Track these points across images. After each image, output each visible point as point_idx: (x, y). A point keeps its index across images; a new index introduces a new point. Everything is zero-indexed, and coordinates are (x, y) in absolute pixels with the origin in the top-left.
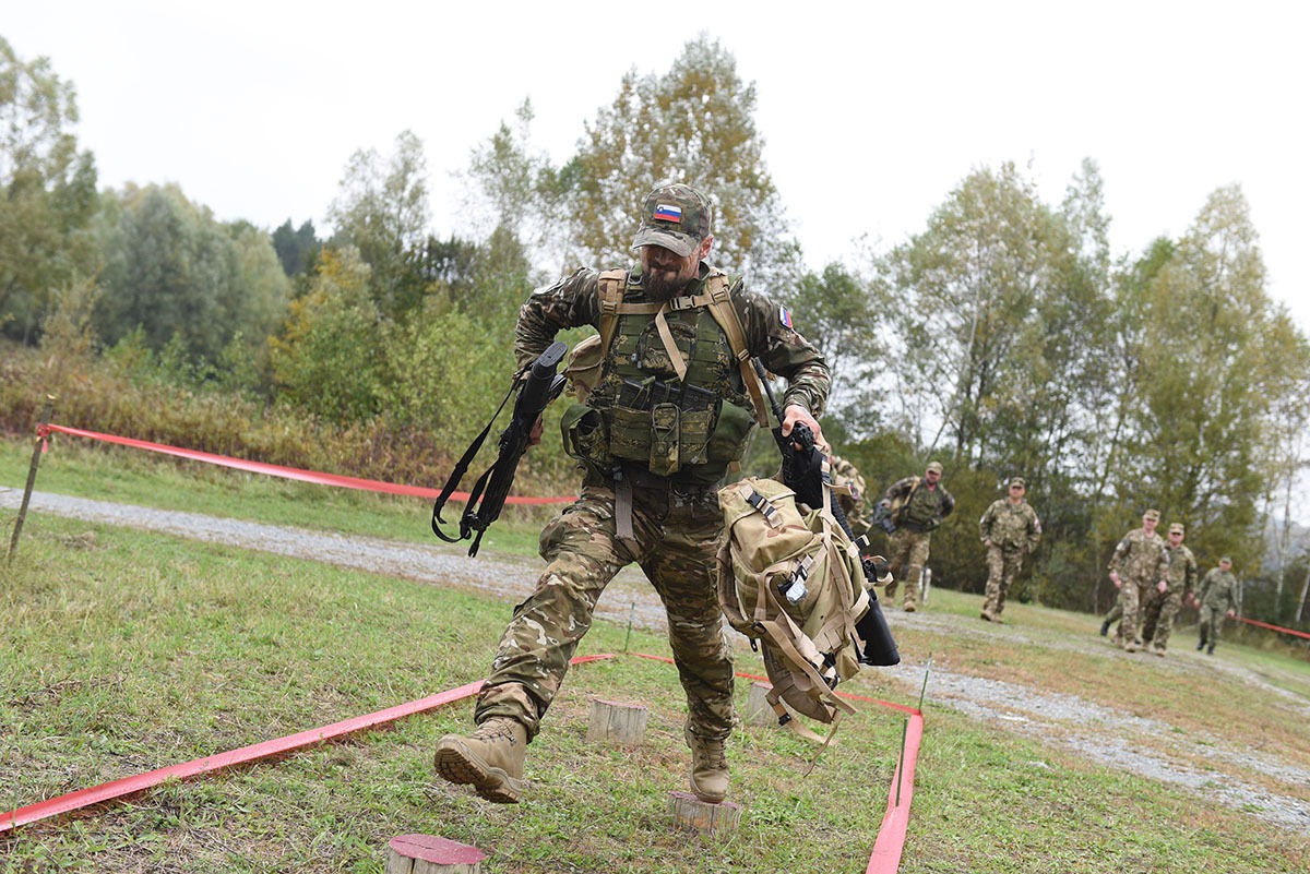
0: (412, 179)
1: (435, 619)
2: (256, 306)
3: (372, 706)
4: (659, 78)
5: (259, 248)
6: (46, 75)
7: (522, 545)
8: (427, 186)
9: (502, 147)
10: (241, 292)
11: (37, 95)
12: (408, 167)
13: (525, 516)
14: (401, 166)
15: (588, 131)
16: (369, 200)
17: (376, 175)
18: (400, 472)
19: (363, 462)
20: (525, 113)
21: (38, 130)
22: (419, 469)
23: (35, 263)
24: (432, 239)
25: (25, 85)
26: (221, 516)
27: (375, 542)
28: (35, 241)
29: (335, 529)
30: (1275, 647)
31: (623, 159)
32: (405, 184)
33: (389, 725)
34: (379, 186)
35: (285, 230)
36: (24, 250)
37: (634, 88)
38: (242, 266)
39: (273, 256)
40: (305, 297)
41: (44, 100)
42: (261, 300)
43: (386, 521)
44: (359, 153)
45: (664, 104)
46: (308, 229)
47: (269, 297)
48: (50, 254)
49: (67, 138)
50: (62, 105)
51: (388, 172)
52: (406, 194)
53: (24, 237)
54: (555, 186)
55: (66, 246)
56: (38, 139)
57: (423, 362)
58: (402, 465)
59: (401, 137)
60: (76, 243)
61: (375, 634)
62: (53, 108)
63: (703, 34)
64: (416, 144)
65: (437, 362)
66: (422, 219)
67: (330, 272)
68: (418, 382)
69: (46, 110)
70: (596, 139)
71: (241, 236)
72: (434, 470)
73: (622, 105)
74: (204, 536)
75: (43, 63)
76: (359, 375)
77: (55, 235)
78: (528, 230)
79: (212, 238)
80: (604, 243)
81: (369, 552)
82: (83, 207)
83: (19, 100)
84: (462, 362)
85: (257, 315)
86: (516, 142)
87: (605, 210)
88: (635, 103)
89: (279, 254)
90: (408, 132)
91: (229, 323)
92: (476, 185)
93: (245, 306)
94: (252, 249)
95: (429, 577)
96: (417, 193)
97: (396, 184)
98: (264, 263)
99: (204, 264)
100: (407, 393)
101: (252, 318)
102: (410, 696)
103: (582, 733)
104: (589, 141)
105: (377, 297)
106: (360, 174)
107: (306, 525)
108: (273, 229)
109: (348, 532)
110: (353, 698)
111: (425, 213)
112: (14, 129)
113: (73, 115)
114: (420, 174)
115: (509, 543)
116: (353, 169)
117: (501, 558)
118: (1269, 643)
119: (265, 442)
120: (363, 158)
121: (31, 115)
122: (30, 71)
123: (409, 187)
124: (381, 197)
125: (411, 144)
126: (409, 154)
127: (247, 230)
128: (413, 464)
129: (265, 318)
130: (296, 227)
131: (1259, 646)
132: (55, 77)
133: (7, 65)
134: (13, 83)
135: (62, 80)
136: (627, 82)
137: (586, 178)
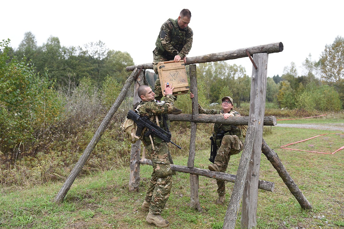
0: (294, 69)
1: (309, 132)
2: (272, 89)
3: (305, 139)
4: (332, 44)
5: (271, 81)
6: (241, 67)
7: (319, 122)
8: (297, 69)
9: (307, 61)
10: (270, 88)
11: (240, 70)
12: (293, 67)
13: (319, 118)
14: (292, 67)
15: (321, 56)
16: (288, 73)
17: (288, 69)
18: (301, 115)
19: (296, 114)
20: (310, 56)
21: (241, 74)
22: (304, 114)
23: (244, 91)
24: (298, 77)
25: (239, 69)
26: (282, 124)
27: (300, 124)
28: (243, 89)
29: (295, 123)
31: (328, 59)
33: (307, 140)
34: (289, 71)
35: (274, 77)
36: (242, 90)
38: (269, 84)
39: (274, 81)
40: (281, 89)
41: (241, 70)
42: (273, 88)
43: (301, 121)
44: (285, 67)
45: (333, 49)
46: (278, 76)
47: (274, 87)
48: (245, 90)
49: (245, 74)
50: (244, 71)
51: (290, 69)
52: (294, 71)
53: (242, 88)
54: (317, 65)
55: (247, 89)
56: (241, 76)
57: (301, 99)
58: (301, 114)
59: (291, 63)
60: (248, 88)
61: (304, 134)
62: (243, 71)
63: (338, 36)
65: (304, 99)
66: (297, 74)
67: (284, 85)
68: (301, 102)
69: (242, 72)
70: (323, 57)
71: (268, 79)
72: (306, 114)
73: (326, 50)
74: (282, 126)
75: (240, 66)
76: (292, 100)
77: (245, 87)
78: (314, 72)
80: (327, 72)
81: (300, 126)
82: (248, 83)
83: (238, 71)
84: (307, 98)
85: (273, 91)
86: (309, 59)
87: (326, 67)
88: (328, 50)
89: (275, 81)
90: (292, 62)
91: (269, 92)
92: (304, 67)
93: (271, 90)
94: (270, 81)
95: (307, 128)
97: (292, 70)
98: (273, 83)
100: (300, 104)
101: (272, 91)
102: (308, 138)
103: (323, 140)
104: (321, 57)
105: (292, 87)
106: (286, 70)
107: (292, 123)
108: (273, 77)
109: (297, 123)
110: (303, 139)
111: (297, 73)
112: (238, 75)
113: (245, 71)
114: (295, 68)
115: (317, 122)
116: (285, 70)
117: (316, 124)
119: (284, 114)
121: (240, 73)
122: (239, 67)
124: (290, 73)
125: (293, 64)
126: (293, 65)
127: (269, 78)
128: (303, 113)
129: (274, 91)
130: (276, 76)
132: (242, 67)
133: (236, 67)
134: (237, 69)
135: (243, 67)
136: (326, 47)
137: (322, 63)
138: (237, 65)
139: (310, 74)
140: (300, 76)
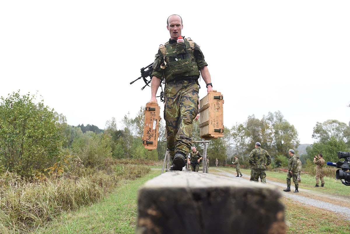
0: (114, 123)
6: (62, 116)
8: (117, 124)
9: (126, 118)
11: (61, 118)
12: (114, 122)
16: (109, 127)
20: (129, 113)
30: (230, 167)
32: (113, 124)
37: (142, 109)
50: (65, 119)
51: (111, 123)
54: (133, 122)
62: (63, 120)
64: (114, 119)
66: (116, 128)
73: (141, 111)
75: (62, 114)
78: (131, 128)
79: (73, 130)
83: (59, 120)
86: (127, 117)
92: (123, 123)
96: (115, 125)
99: (73, 134)
104: (138, 116)
106: (108, 124)
118: (229, 167)
120: (108, 121)
123: (114, 124)
124: (111, 126)
131: (228, 168)
133: (57, 116)
134: (58, 117)
135: (64, 116)
136: (141, 108)
137: (137, 120)
138: (58, 113)
139: (126, 129)
140: (118, 130)
